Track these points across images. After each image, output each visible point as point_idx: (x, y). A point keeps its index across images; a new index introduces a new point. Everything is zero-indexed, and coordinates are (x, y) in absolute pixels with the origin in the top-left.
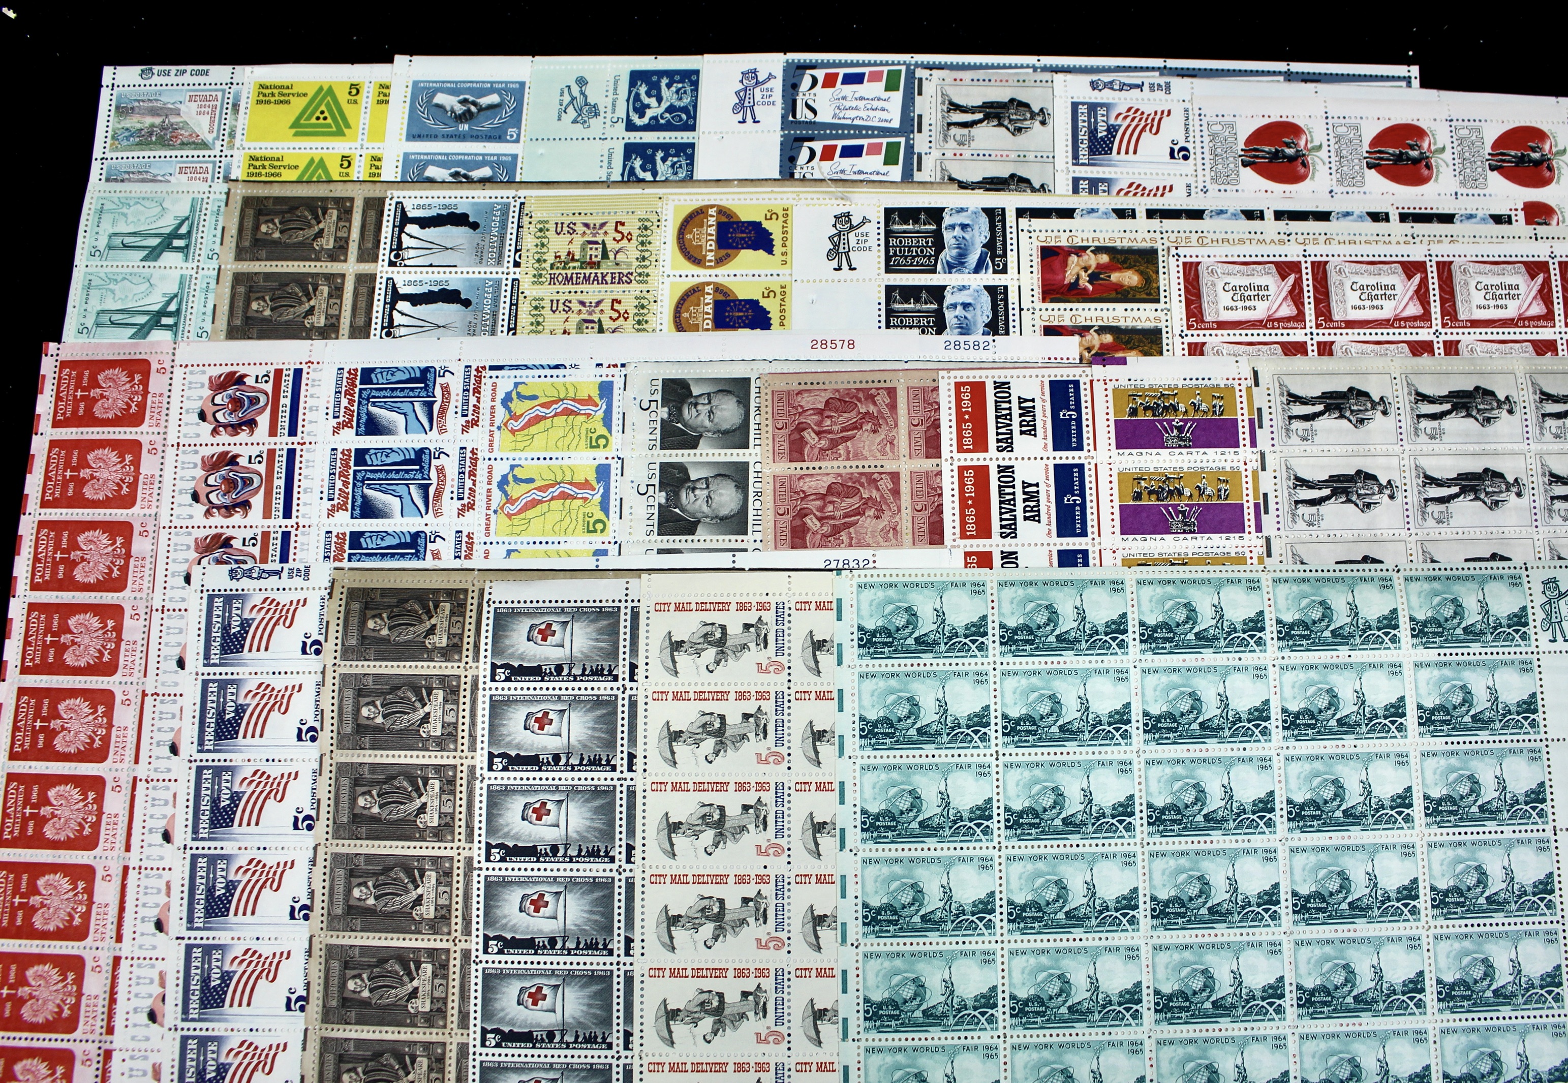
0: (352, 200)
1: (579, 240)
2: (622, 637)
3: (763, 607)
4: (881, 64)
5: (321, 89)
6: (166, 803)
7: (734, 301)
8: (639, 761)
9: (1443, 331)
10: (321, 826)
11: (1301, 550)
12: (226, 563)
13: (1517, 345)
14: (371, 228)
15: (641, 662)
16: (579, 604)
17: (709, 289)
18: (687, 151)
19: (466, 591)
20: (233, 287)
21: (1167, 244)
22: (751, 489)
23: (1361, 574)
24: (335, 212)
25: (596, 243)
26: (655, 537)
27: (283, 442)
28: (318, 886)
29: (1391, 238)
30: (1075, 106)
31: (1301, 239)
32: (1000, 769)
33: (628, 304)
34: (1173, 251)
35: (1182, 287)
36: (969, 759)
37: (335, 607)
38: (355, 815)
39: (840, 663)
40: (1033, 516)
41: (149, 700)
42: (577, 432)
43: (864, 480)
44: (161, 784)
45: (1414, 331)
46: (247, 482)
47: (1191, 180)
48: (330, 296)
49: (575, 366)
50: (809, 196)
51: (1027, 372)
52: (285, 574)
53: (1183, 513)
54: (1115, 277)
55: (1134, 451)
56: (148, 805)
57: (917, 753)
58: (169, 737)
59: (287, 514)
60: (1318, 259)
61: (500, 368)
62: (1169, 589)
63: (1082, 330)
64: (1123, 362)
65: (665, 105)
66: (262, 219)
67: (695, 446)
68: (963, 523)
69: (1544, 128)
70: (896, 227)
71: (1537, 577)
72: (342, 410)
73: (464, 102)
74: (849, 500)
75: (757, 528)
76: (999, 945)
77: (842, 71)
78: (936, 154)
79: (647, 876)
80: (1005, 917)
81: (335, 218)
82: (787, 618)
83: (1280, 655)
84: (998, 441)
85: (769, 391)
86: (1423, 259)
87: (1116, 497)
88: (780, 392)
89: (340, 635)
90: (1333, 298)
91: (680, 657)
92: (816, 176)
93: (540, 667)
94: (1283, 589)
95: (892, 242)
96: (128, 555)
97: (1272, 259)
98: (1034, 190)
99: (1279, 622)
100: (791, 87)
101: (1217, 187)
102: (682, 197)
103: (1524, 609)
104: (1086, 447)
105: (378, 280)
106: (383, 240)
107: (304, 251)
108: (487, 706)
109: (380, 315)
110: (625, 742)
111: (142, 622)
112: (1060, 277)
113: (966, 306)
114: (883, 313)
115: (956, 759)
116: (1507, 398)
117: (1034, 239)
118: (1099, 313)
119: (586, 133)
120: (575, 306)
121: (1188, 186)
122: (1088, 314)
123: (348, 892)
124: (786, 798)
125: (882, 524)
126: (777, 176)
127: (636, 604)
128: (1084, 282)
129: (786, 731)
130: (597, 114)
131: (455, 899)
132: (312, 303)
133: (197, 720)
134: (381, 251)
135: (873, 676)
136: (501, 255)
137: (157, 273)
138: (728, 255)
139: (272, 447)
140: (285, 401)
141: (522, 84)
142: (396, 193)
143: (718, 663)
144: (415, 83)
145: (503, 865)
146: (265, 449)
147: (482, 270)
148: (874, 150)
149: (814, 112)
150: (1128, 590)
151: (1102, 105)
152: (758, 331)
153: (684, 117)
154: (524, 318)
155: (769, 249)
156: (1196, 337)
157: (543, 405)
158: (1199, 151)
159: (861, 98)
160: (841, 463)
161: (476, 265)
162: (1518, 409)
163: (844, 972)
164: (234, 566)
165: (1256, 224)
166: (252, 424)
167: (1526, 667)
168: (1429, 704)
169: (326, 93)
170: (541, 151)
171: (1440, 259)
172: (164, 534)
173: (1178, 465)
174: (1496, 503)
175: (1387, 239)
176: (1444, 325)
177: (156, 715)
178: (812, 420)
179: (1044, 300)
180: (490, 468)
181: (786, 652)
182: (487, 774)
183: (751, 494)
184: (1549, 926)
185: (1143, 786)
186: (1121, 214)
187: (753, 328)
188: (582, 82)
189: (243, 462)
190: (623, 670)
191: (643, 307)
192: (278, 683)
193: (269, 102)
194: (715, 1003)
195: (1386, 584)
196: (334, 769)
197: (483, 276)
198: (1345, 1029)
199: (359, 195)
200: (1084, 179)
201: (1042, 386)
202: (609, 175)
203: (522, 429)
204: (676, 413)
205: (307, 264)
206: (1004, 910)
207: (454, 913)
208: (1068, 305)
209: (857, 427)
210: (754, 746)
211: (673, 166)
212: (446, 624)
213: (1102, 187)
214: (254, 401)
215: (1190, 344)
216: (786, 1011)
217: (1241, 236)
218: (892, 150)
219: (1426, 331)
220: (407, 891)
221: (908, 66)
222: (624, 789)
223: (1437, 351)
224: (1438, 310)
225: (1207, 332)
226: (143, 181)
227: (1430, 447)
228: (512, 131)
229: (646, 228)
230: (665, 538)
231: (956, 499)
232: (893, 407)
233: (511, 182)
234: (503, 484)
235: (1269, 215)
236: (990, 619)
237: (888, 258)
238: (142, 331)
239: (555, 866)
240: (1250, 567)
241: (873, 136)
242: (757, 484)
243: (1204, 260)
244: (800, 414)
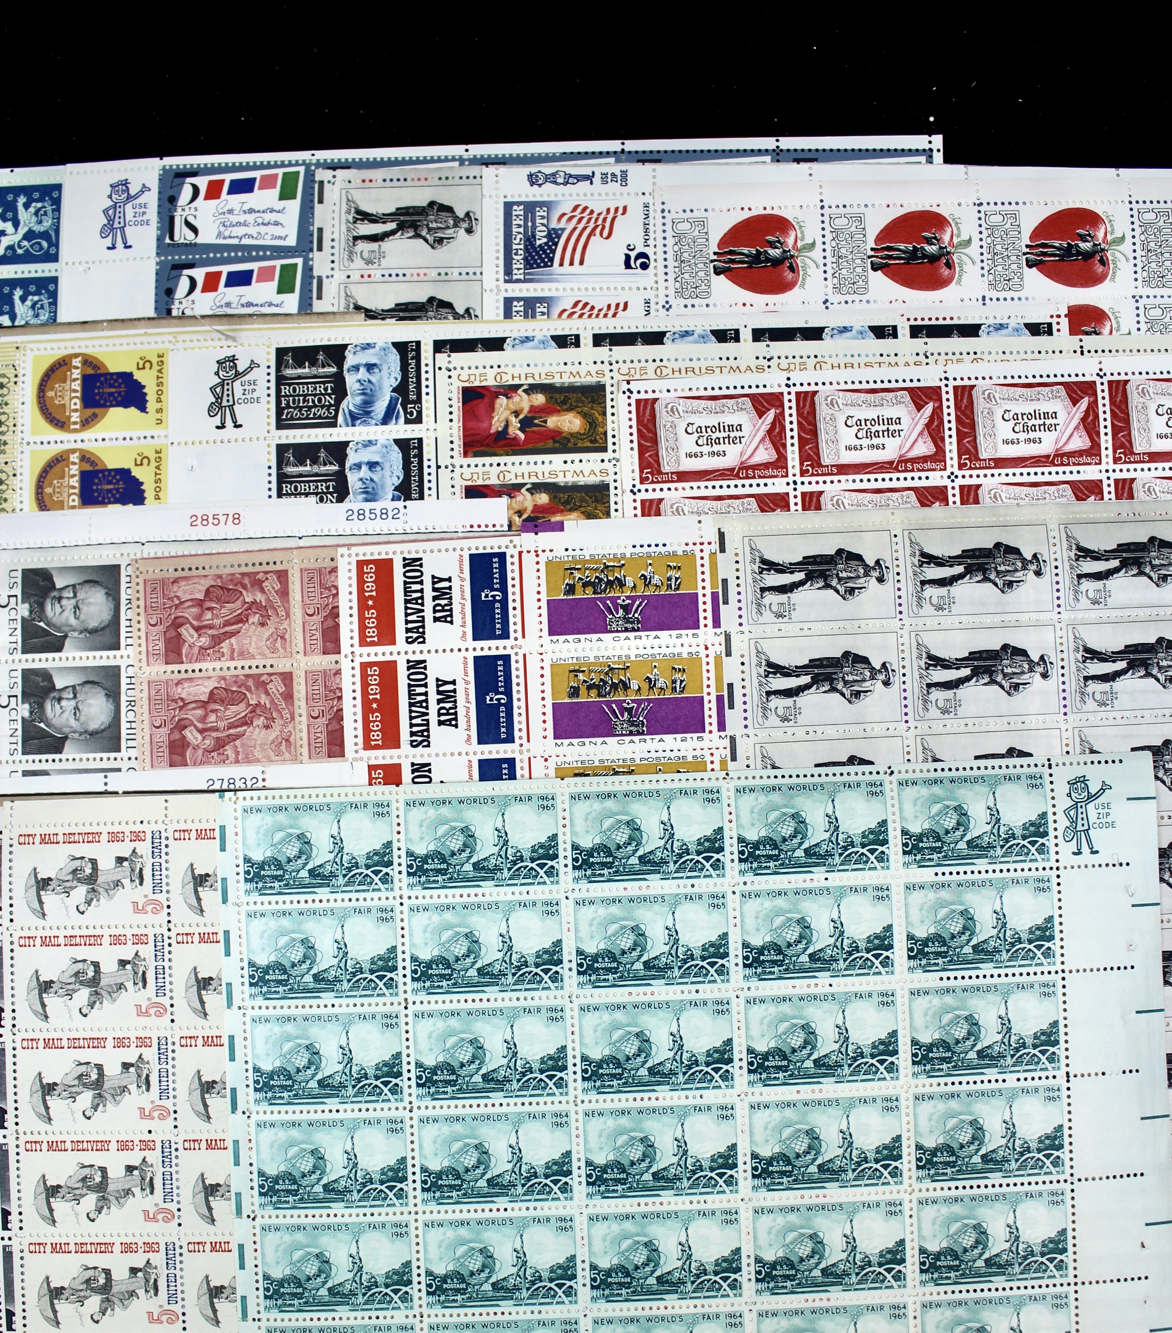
3: (137, 837)
4: (276, 166)
7: (103, 471)
8: (7, 1014)
9: (960, 473)
11: (775, 753)
13: (1051, 489)
15: (5, 902)
17: (74, 458)
18: (48, 287)
21: (617, 377)
22: (124, 699)
23: (845, 778)
26: (19, 756)
29: (901, 360)
30: (508, 207)
31: (784, 363)
32: (410, 1020)
34: (624, 386)
35: (634, 431)
36: (373, 1009)
39: (225, 901)
40: (449, 719)
43: (250, 683)
45: (923, 475)
47: (650, 295)
50: (187, 337)
51: (443, 545)
53: (629, 711)
54: (553, 422)
55: (570, 638)
57: (314, 1003)
60: (806, 388)
62: (610, 804)
63: (511, 490)
64: (560, 527)
65: (22, 230)
67: (59, 648)
68: (367, 731)
69: (1098, 209)
70: (289, 372)
71: (1063, 776)
74: (233, 708)
75: (131, 743)
76: (413, 1216)
77: (228, 177)
78: (340, 276)
79: (21, 1142)
80: (418, 1185)
82: (164, 850)
83: (741, 879)
84: (408, 630)
85: (142, 581)
86: (937, 383)
87: (548, 695)
88: (153, 581)
90: (823, 437)
91: (47, 897)
92: (197, 312)
94: (748, 800)
95: (285, 390)
97: (747, 391)
98: (457, 316)
99: (741, 840)
100: (169, 201)
101: (683, 302)
102: (42, 346)
103: (1042, 816)
104: (512, 635)
112: (485, 424)
113: (372, 465)
114: (274, 479)
115: (358, 1010)
116: (1035, 556)
117: (454, 379)
118: (532, 468)
121: (647, 302)
122: (518, 469)
124: (170, 1055)
125: (273, 734)
126: (152, 314)
128: (515, 430)
129: (168, 979)
135: (262, 915)
138: (95, 416)
143: (89, 902)
148: (267, 274)
149: (194, 230)
150: (559, 806)
151: (541, 204)
152: (130, 507)
155: (142, 408)
156: (651, 492)
158: (660, 256)
159: (251, 211)
160: (225, 663)
162: (1047, 570)
163: (241, 1247)
165: (729, 348)
167: (1042, 887)
168: (921, 933)
171: (959, 383)
173: (624, 653)
174: (1016, 686)
175: (893, 359)
176: (961, 466)
178: (190, 613)
179: (466, 455)
181: (165, 888)
183: (124, 704)
184: (1054, 1186)
185: (576, 1037)
186: (562, 341)
187: (124, 503)
191: (1, 482)
194: (102, 1281)
195: (875, 790)
198: (810, 1305)
200: (518, 299)
201: (461, 561)
206: (417, 1177)
208: (495, 460)
209: (241, 619)
210: (132, 996)
211: (33, 307)
213: (540, 308)
215: (643, 502)
216: (179, 1288)
217: (710, 363)
218: (288, 272)
219: (938, 474)
221: (307, 165)
223: (951, 499)
224: (954, 447)
225: (665, 486)
227: (936, 620)
230: (30, 757)
231: (359, 702)
232: (284, 593)
235: (746, 335)
236: (395, 845)
237: (279, 411)
240: (709, 774)
241: (265, 258)
242: (130, 693)
243: (663, 396)
244: (177, 606)
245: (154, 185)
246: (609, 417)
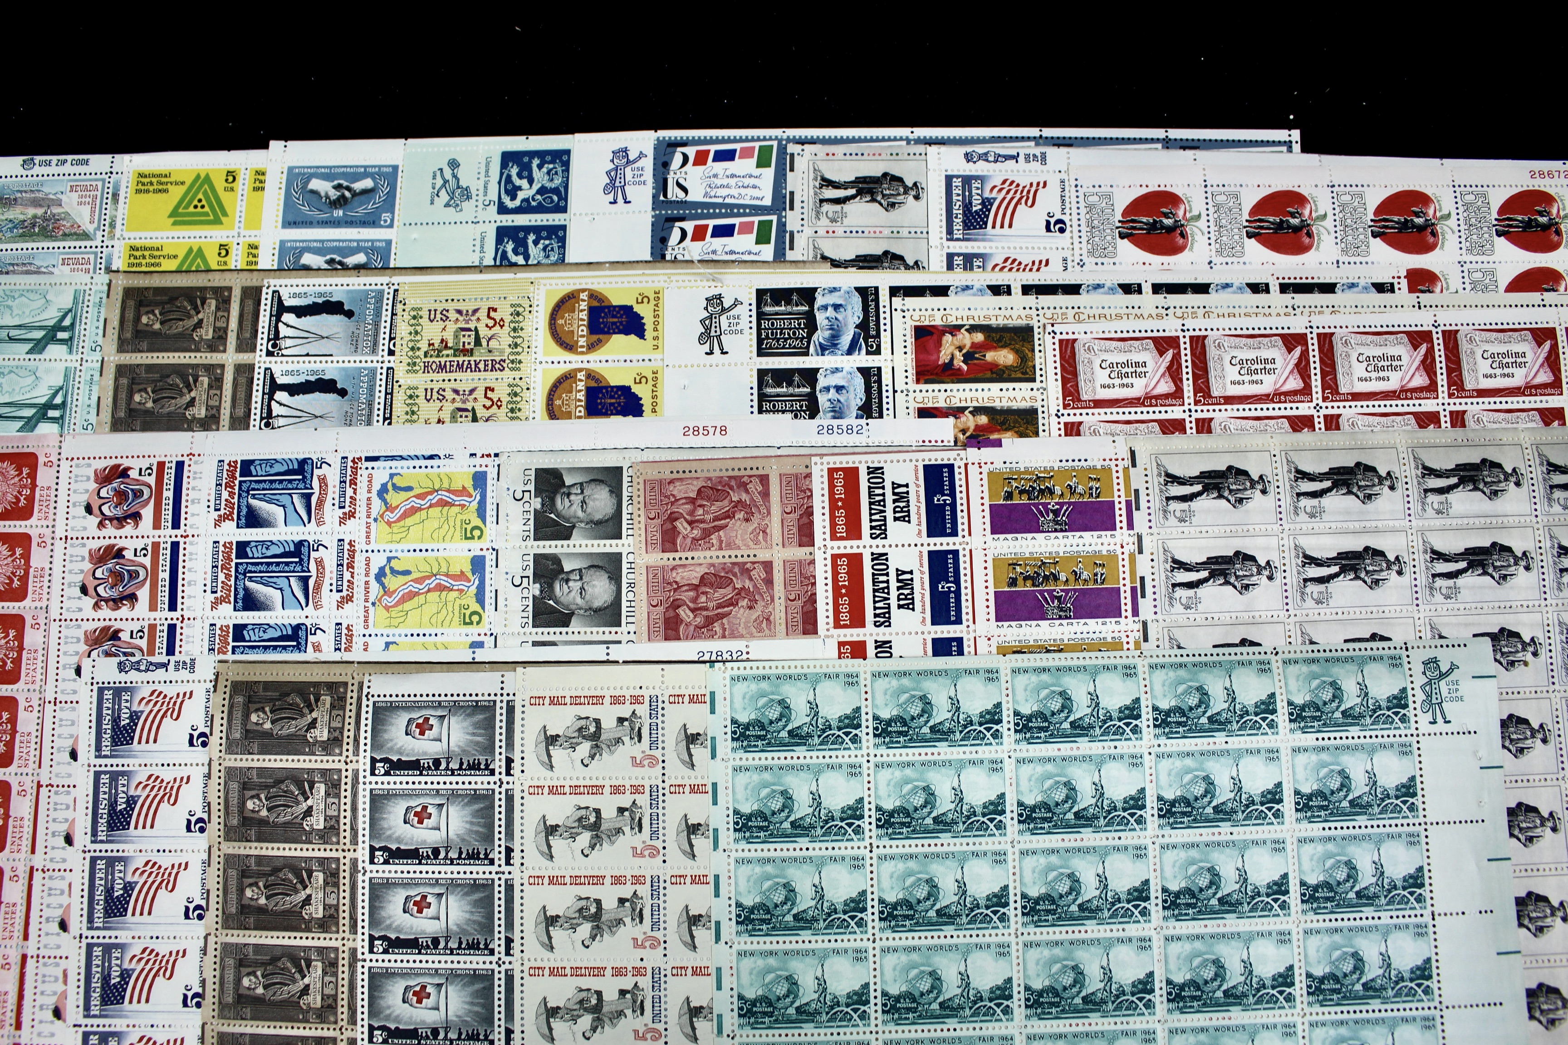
0: (230, 289)
1: (452, 327)
2: (498, 731)
3: (637, 700)
4: (753, 140)
5: (198, 176)
6: (62, 893)
7: (606, 388)
8: (517, 855)
9: (1324, 405)
10: (212, 915)
11: (1179, 634)
12: (115, 655)
13: (1399, 419)
14: (248, 317)
15: (517, 756)
16: (455, 698)
17: (581, 376)
18: (558, 234)
19: (345, 684)
20: (116, 379)
21: (1043, 321)
22: (624, 581)
23: (1239, 657)
24: (214, 302)
25: (469, 330)
26: (530, 629)
27: (167, 534)
28: (209, 974)
29: (1273, 311)
30: (949, 179)
31: (1179, 313)
32: (874, 861)
33: (502, 392)
34: (1049, 328)
35: (1058, 365)
36: (843, 852)
37: (219, 700)
38: (243, 906)
39: (713, 756)
40: (907, 604)
41: (44, 791)
42: (452, 523)
43: (736, 570)
44: (56, 873)
45: (1294, 405)
46: (133, 575)
47: (1067, 254)
48: (210, 386)
49: (449, 457)
50: (680, 278)
51: (901, 457)
52: (171, 667)
53: (1059, 598)
54: (990, 356)
55: (1009, 536)
56: (45, 894)
57: (791, 846)
58: (63, 828)
59: (173, 607)
60: (1197, 333)
61: (376, 459)
62: (1045, 677)
63: (956, 412)
64: (998, 444)
65: (536, 187)
66: (143, 310)
67: (568, 537)
68: (837, 612)
69: (1429, 192)
70: (768, 309)
71: (1418, 657)
72: (223, 503)
73: (338, 187)
74: (722, 591)
75: (630, 620)
76: (874, 1036)
77: (713, 148)
78: (808, 231)
79: (526, 968)
80: (879, 1008)
81: (213, 308)
82: (660, 712)
83: (1156, 742)
84: (872, 528)
85: (641, 481)
86: (1304, 331)
87: (991, 584)
88: (652, 481)
89: (224, 728)
90: (1212, 374)
91: (555, 752)
92: (687, 258)
93: (418, 761)
94: (1159, 676)
95: (765, 324)
96: (21, 648)
97: (1149, 334)
98: (907, 267)
99: (1155, 709)
100: (662, 166)
101: (1094, 260)
102: (553, 282)
103: (1404, 690)
104: (960, 533)
105: (257, 370)
106: (260, 330)
107: (184, 342)
108: (368, 800)
109: (259, 406)
110: (503, 836)
111: (35, 714)
112: (934, 357)
113: (839, 389)
114: (755, 397)
115: (830, 852)
116: (1389, 473)
117: (908, 319)
118: (974, 394)
119: (459, 217)
120: (449, 395)
121: (1065, 260)
122: (962, 395)
123: (238, 981)
124: (662, 891)
125: (755, 614)
126: (649, 258)
127: (511, 697)
128: (959, 362)
129: (661, 825)
130: (469, 198)
131: (340, 989)
132: (193, 394)
133: (90, 811)
134: (259, 341)
135: (747, 769)
136: (375, 343)
137: (42, 366)
138: (600, 341)
139: (157, 539)
140: (168, 494)
141: (395, 168)
142: (273, 282)
143: (592, 757)
144: (290, 169)
145: (386, 957)
146: (149, 542)
147: (358, 359)
148: (746, 229)
149: (685, 190)
150: (1003, 679)
151: (976, 178)
152: (630, 419)
153: (555, 198)
154: (399, 407)
155: (641, 335)
156: (1073, 416)
157: (418, 496)
158: (1075, 223)
159: (733, 176)
160: (713, 553)
161: (351, 354)
162: (1399, 485)
164: (123, 658)
165: (1134, 298)
166: (136, 517)
167: (1405, 750)
168: (1306, 789)
169: (203, 181)
170: (415, 235)
171: (1321, 331)
172: (54, 627)
173: (1054, 550)
174: (1377, 582)
175: (1267, 311)
176: (1325, 399)
177: (51, 806)
178: (684, 509)
179: (918, 382)
180: (368, 560)
181: (660, 745)
182: (369, 867)
183: (624, 586)
184: (1427, 1012)
185: (1017, 877)
186: (996, 290)
187: (625, 415)
188: (454, 164)
189: (128, 554)
190: (499, 764)
191: (516, 394)
192: (167, 775)
193: (148, 191)
195: (1264, 668)
196: (222, 860)
197: (358, 365)
199: (237, 283)
200: (959, 255)
201: (916, 471)
202: (481, 259)
203: (398, 520)
204: (549, 504)
205: (187, 355)
206: (879, 1001)
207: (340, 1003)
208: (943, 386)
209: (729, 515)
210: (629, 839)
211: (544, 249)
212: (326, 718)
213: (977, 263)
214: (138, 494)
215: (1066, 424)
217: (1119, 311)
218: (765, 227)
219: (1306, 405)
220: (294, 981)
221: (780, 141)
222: (503, 882)
223: (1317, 426)
224: (1319, 383)
225: (1084, 411)
226: (27, 272)
227: (1310, 526)
228: (386, 216)
229: (518, 314)
230: (540, 630)
231: (830, 588)
232: (766, 494)
233: (386, 268)
234: (380, 575)
235: (1147, 288)
236: (863, 711)
237: (760, 341)
238: (30, 424)
239: (436, 958)
240: (1124, 653)
241: (745, 215)
242: (630, 576)
243: (1081, 337)
244: (672, 503)
245: (650, 152)
246: (1037, 354)
